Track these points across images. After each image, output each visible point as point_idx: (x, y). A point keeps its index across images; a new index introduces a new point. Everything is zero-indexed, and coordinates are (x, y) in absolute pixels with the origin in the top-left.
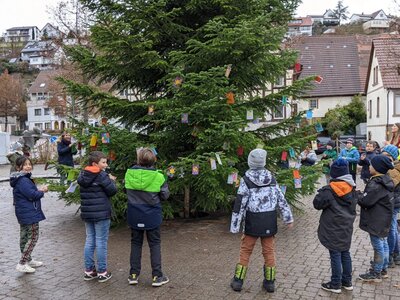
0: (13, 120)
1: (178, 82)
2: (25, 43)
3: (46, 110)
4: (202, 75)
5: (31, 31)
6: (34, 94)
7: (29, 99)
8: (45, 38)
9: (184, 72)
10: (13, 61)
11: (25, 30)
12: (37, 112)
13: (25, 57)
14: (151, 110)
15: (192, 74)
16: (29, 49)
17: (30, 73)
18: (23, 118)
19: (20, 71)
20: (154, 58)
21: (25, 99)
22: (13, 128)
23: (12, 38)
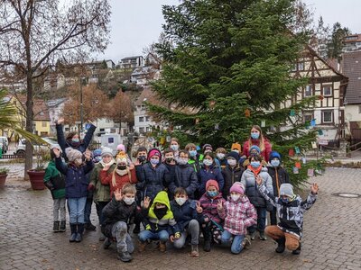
0: (124, 125)
1: (212, 103)
2: (134, 69)
3: (147, 118)
4: (228, 99)
5: (138, 60)
6: (139, 106)
7: (136, 110)
8: (148, 64)
9: (216, 98)
10: (125, 82)
11: (134, 59)
12: (141, 119)
13: (133, 79)
14: (197, 121)
15: (222, 98)
16: (136, 73)
17: (137, 91)
18: (131, 124)
19: (130, 89)
20: (200, 89)
21: (133, 109)
22: (125, 131)
23: (125, 65)
